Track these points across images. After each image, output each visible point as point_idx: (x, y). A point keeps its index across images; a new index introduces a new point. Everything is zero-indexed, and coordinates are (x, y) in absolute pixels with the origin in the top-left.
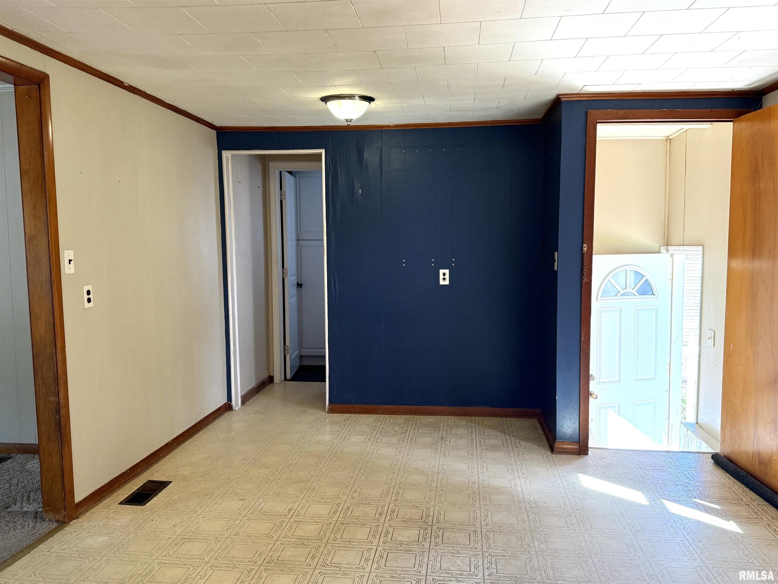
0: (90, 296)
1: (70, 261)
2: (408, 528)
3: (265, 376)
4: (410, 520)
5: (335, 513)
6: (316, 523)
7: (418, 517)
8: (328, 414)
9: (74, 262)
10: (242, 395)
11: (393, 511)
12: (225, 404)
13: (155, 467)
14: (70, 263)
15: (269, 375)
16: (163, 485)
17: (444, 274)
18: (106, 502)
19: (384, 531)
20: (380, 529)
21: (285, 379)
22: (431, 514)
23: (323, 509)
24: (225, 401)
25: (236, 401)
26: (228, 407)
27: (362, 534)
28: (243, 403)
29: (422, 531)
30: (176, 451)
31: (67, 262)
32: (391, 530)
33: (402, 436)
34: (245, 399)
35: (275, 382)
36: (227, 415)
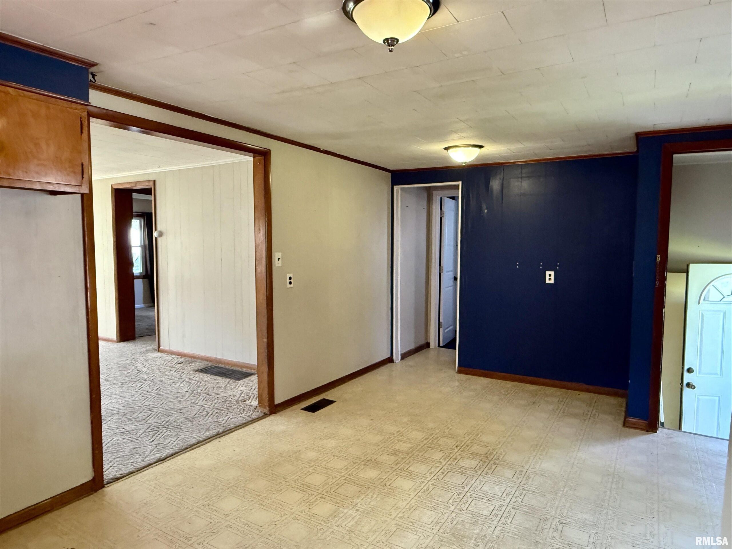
0: (292, 281)
1: (279, 259)
2: (472, 459)
3: (423, 342)
4: (477, 454)
5: (426, 439)
6: (411, 443)
7: (484, 453)
8: (456, 374)
9: (282, 261)
10: (402, 353)
11: (468, 446)
12: (389, 358)
13: (332, 391)
14: (279, 260)
15: (426, 341)
16: (330, 402)
17: (550, 275)
18: (295, 407)
19: (454, 457)
20: (451, 456)
21: (439, 346)
22: (495, 453)
23: (419, 435)
24: (389, 355)
25: (397, 357)
26: (390, 360)
27: (438, 456)
28: (402, 358)
29: (481, 462)
30: (347, 383)
31: (277, 259)
32: (459, 457)
33: (503, 396)
34: (404, 356)
35: (431, 347)
36: (389, 365)
